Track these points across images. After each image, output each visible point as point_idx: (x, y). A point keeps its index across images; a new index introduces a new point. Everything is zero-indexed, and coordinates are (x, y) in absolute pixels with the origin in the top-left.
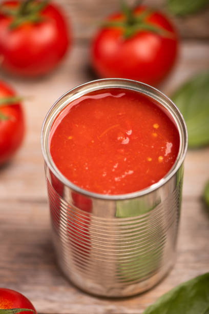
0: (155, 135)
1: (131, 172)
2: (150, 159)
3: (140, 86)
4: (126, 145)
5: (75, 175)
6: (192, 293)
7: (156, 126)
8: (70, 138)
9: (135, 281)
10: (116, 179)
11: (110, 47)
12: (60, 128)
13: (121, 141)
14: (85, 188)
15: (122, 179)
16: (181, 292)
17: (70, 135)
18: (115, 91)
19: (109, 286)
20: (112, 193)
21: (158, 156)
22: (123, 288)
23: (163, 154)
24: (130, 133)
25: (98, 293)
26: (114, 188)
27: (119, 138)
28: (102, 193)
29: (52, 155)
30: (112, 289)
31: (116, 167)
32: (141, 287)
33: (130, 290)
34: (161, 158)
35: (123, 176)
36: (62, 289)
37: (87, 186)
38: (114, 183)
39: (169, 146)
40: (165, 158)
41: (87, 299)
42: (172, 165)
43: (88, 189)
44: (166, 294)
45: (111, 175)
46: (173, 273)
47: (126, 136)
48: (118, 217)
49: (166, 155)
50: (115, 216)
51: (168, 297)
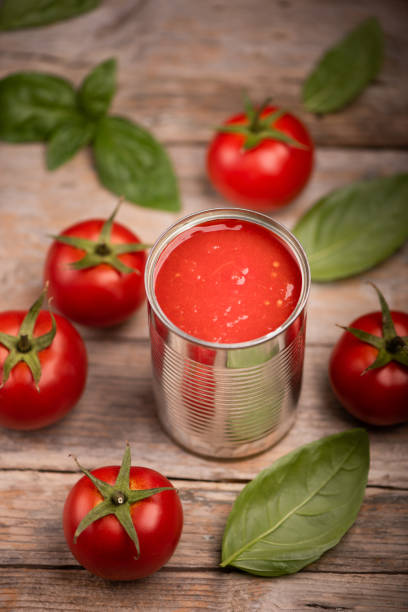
0: (274, 275)
1: (245, 317)
2: (267, 303)
3: (259, 217)
4: (241, 286)
5: (182, 319)
6: (315, 458)
7: (276, 264)
8: (178, 275)
9: (249, 440)
10: (229, 325)
11: (229, 156)
12: (166, 263)
13: (236, 280)
14: (192, 334)
15: (235, 326)
16: (303, 454)
17: (177, 272)
18: (230, 223)
19: (218, 445)
20: (223, 342)
21: (277, 299)
22: (234, 448)
23: (282, 297)
24: (246, 271)
25: (205, 453)
26: (225, 334)
27: (233, 278)
28: (211, 340)
29: (157, 295)
30: (221, 448)
31: (228, 310)
32: (255, 447)
33: (242, 450)
34: (280, 302)
35: (237, 322)
36: (162, 446)
37: (196, 332)
38: (226, 328)
39: (290, 288)
40: (284, 302)
41: (191, 459)
42: (292, 311)
43: (196, 336)
44: (284, 457)
45: (223, 320)
46: (294, 432)
47: (241, 275)
48: (230, 368)
49: (286, 298)
50: (226, 366)
51: (287, 460)
